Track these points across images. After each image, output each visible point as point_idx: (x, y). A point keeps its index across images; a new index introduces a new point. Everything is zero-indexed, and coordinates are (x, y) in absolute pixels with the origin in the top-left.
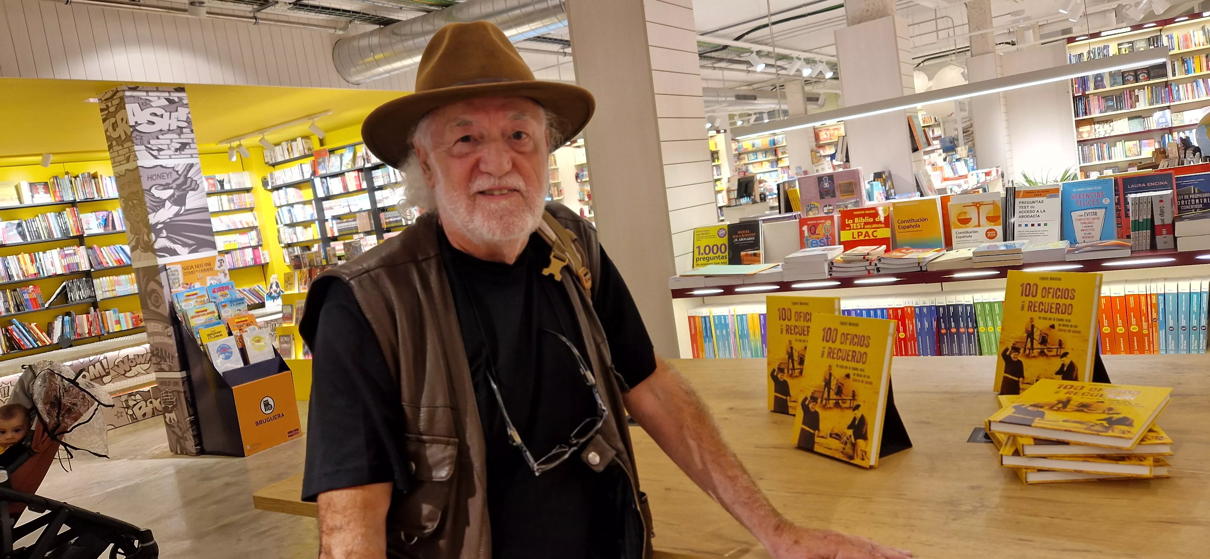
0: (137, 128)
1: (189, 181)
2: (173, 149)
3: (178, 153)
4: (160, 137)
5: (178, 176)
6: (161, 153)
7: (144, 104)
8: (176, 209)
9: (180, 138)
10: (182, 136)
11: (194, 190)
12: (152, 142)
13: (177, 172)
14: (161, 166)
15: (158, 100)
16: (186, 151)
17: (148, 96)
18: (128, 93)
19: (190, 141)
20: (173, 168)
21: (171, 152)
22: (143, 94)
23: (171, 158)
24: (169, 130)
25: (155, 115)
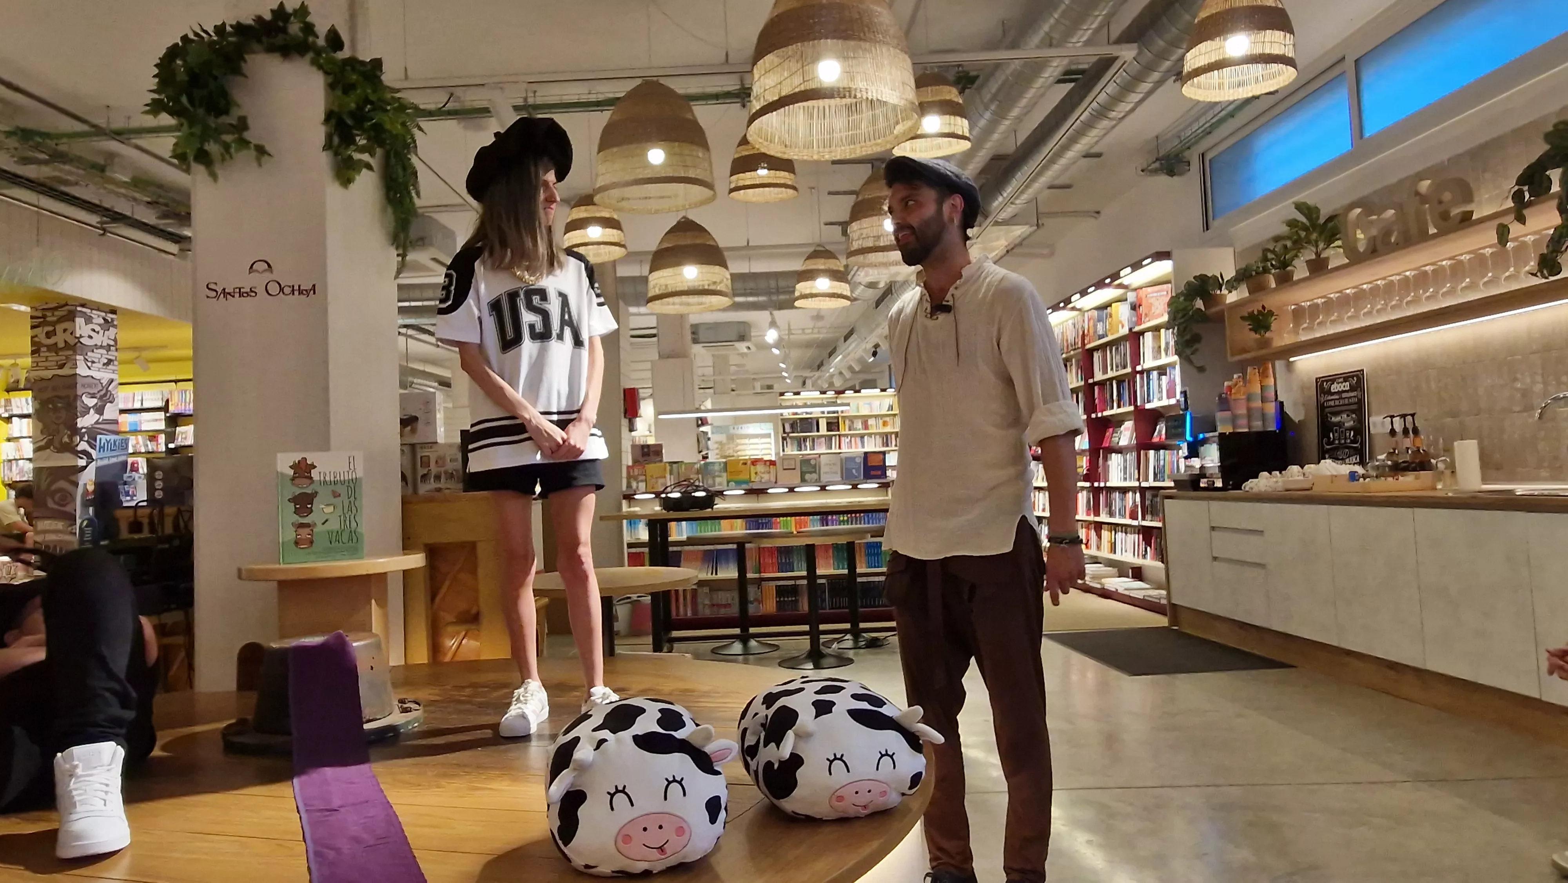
0: (81, 340)
1: (109, 393)
2: (102, 363)
3: (105, 367)
4: (95, 350)
5: (101, 388)
6: (94, 365)
7: (89, 320)
8: (97, 416)
9: (107, 354)
10: (110, 353)
11: (111, 402)
12: (89, 354)
13: (102, 384)
14: (92, 377)
15: (98, 318)
16: (110, 367)
17: (91, 313)
18: (79, 309)
19: (113, 358)
20: (99, 380)
21: (100, 366)
22: (88, 311)
23: (99, 371)
24: (101, 346)
25: (94, 330)
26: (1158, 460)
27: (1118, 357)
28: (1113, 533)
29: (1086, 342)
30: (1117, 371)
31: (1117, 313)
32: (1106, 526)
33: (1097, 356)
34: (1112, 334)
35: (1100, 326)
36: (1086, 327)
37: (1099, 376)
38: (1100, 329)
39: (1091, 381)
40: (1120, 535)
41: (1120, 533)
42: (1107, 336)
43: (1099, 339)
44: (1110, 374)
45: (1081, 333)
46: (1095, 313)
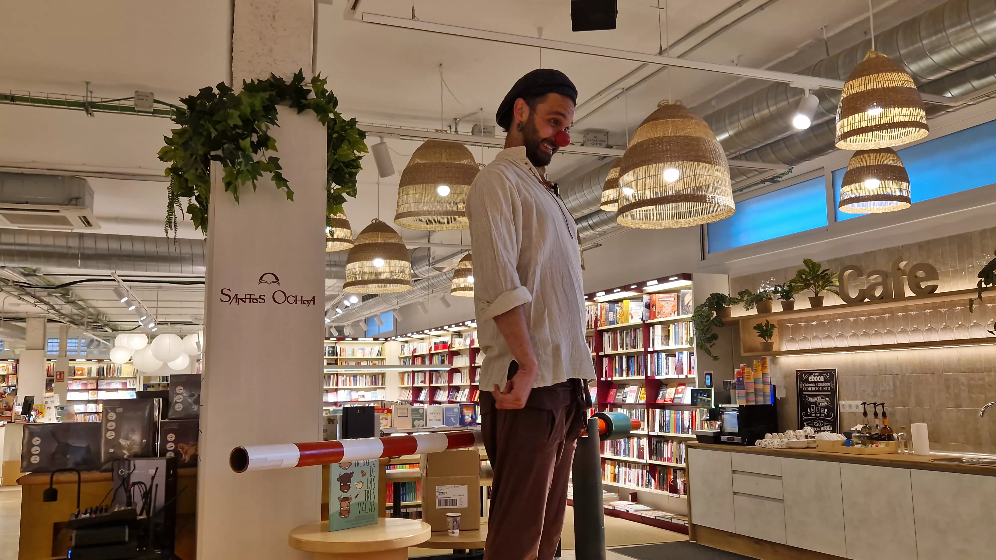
26: (663, 417)
27: (628, 339)
28: (617, 467)
29: (598, 325)
30: (627, 349)
31: (628, 307)
32: (610, 461)
33: (606, 337)
34: (622, 322)
35: (611, 315)
36: (599, 314)
37: (608, 350)
38: (611, 316)
39: (601, 354)
40: (623, 470)
41: (624, 468)
42: (617, 323)
43: (610, 324)
44: (620, 351)
45: (594, 318)
46: (607, 305)
